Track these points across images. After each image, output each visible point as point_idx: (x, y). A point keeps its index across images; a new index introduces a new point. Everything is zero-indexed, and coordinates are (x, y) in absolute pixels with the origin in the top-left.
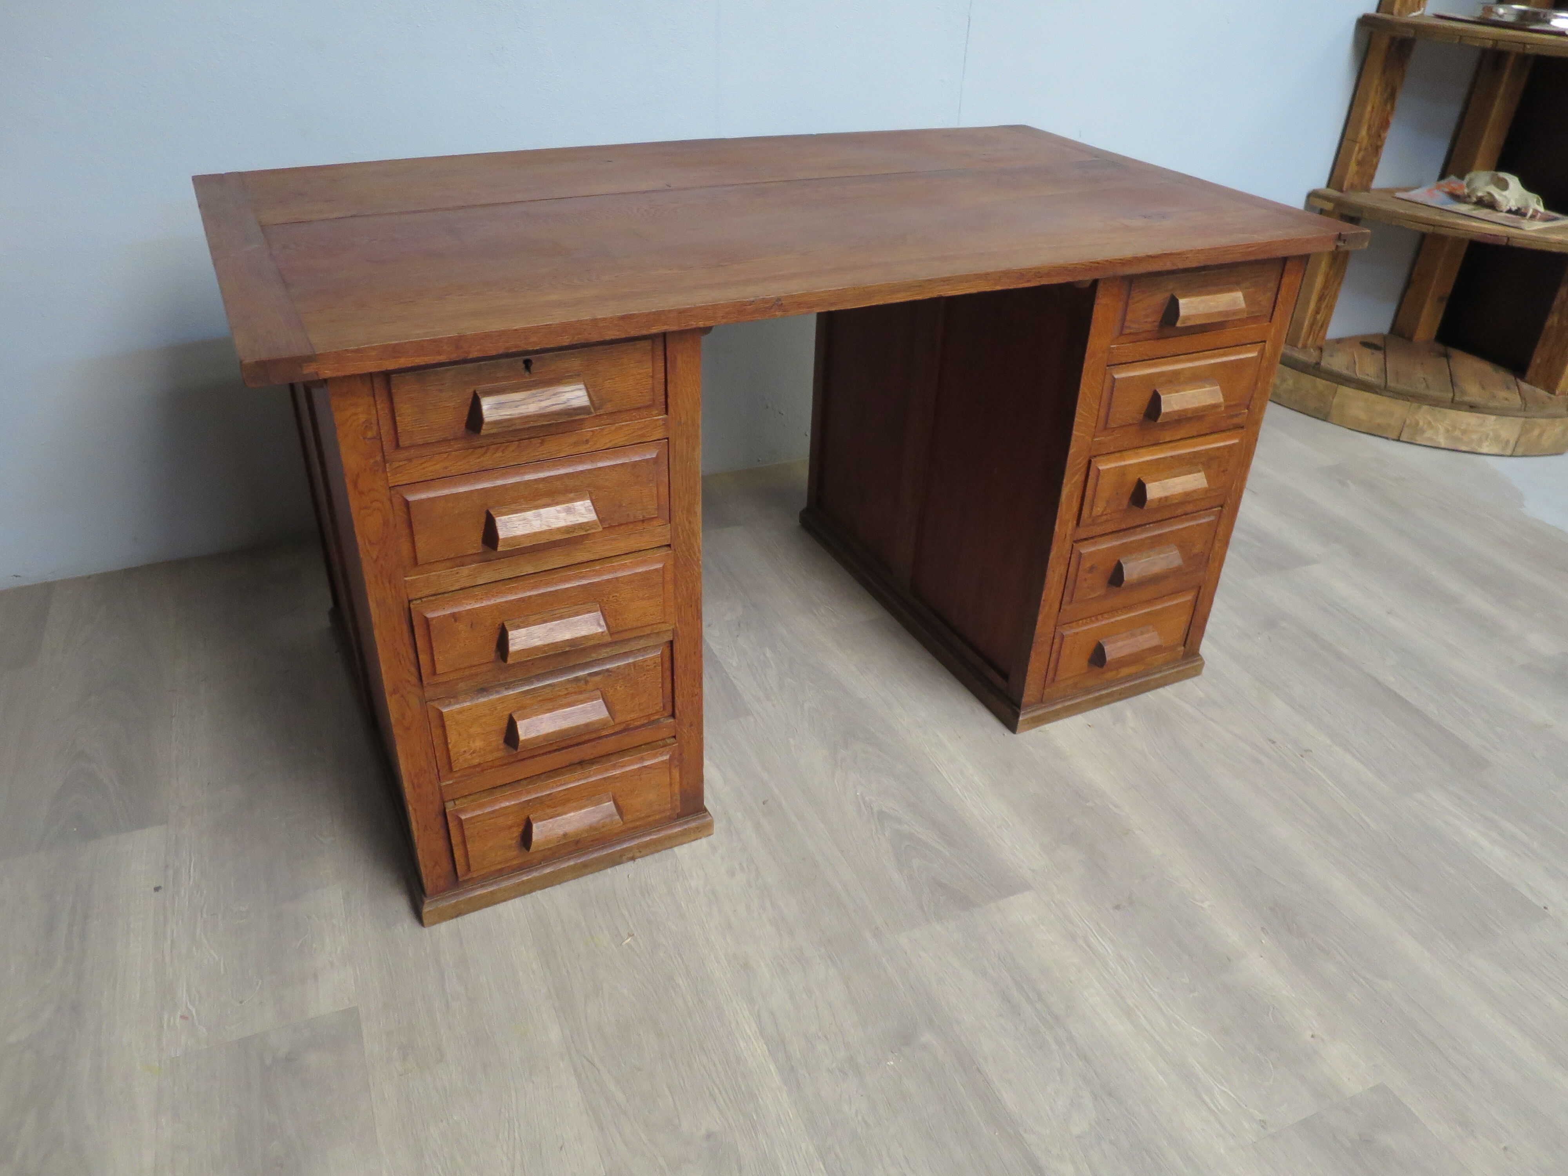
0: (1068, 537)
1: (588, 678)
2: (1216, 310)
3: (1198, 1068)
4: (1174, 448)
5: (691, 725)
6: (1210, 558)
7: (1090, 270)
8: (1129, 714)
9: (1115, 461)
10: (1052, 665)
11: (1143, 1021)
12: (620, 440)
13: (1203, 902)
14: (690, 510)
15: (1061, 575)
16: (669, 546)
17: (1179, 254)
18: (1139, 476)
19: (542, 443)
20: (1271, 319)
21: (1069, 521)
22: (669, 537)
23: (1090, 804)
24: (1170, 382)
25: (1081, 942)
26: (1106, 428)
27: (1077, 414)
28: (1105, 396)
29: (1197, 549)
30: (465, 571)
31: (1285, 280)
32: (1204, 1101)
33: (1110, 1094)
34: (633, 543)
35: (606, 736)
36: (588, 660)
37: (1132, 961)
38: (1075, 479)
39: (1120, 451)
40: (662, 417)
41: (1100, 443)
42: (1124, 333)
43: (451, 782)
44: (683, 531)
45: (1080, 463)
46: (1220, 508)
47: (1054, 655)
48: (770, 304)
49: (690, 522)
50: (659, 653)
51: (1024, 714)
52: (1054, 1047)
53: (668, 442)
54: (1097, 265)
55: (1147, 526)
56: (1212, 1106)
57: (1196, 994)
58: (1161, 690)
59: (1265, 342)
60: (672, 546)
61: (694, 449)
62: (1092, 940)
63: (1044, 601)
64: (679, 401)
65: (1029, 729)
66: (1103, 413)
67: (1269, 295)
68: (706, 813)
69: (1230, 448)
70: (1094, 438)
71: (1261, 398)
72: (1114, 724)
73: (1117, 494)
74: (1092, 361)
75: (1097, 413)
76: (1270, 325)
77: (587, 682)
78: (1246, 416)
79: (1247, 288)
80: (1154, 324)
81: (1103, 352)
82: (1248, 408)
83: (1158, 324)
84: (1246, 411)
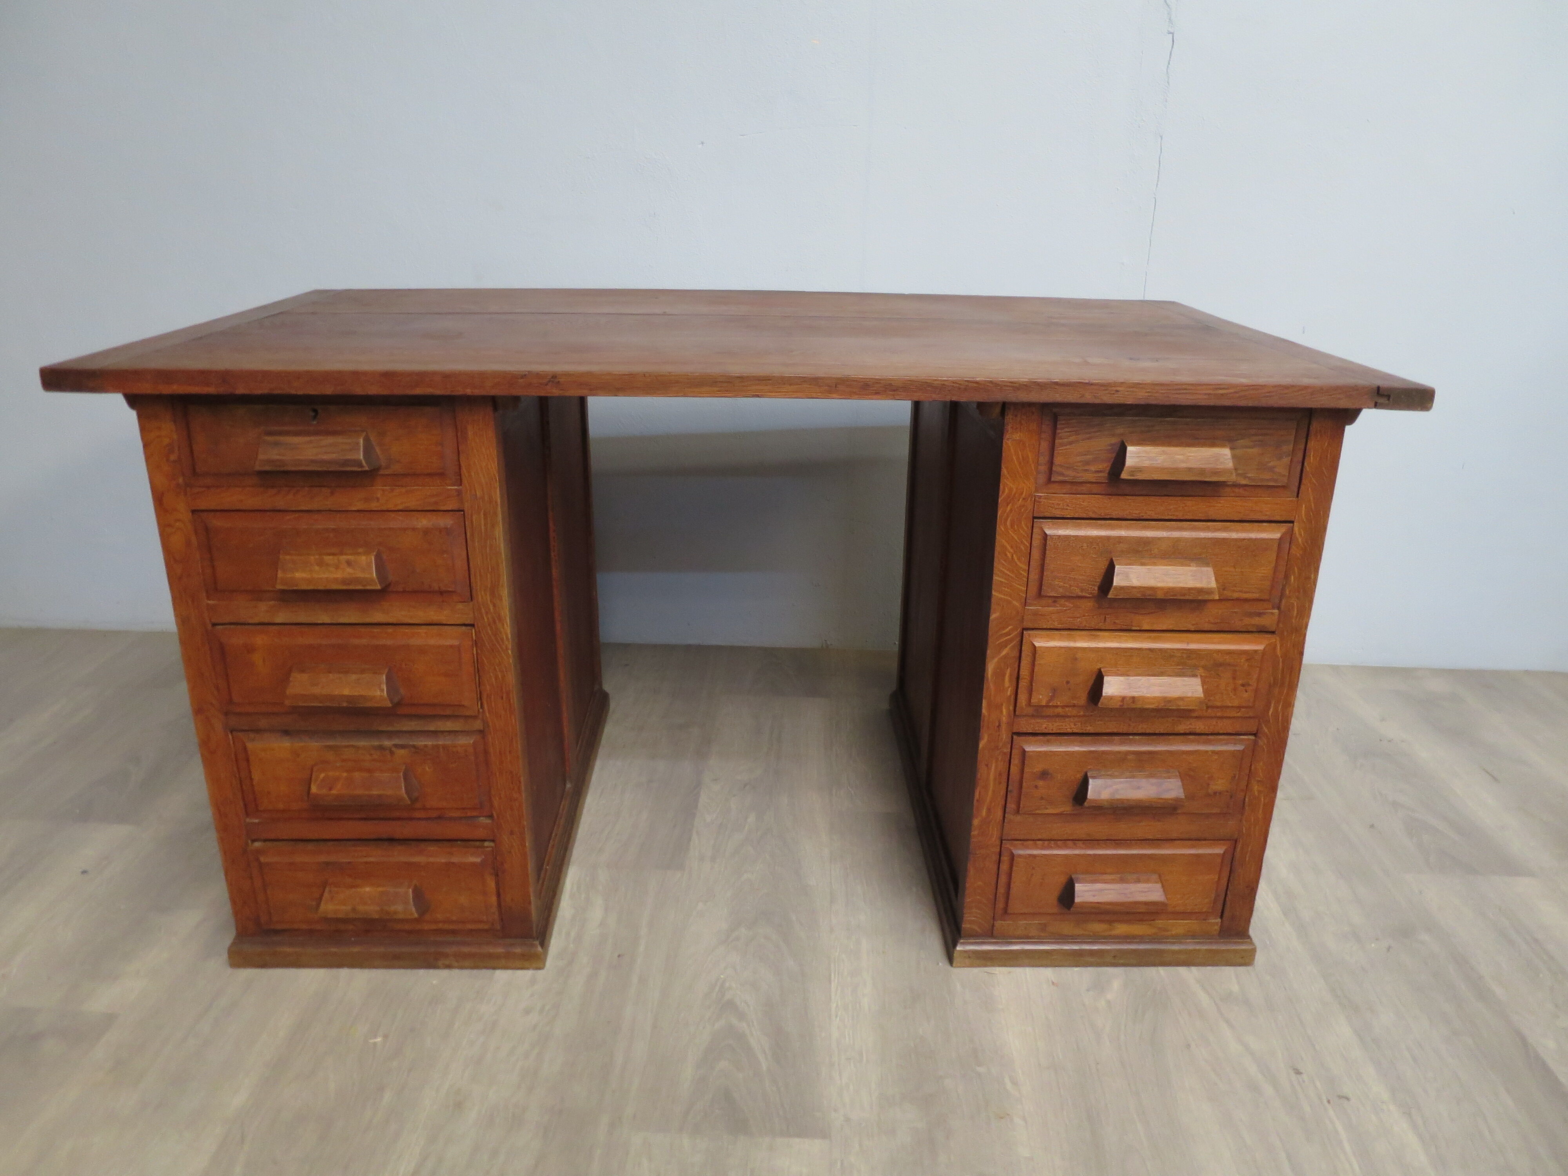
0: (1004, 727)
1: (394, 749)
2: (1184, 465)
4: (1155, 640)
5: (512, 833)
6: (1246, 804)
7: (965, 389)
8: (1116, 984)
9: (1060, 640)
10: (1002, 890)
12: (412, 503)
14: (494, 591)
15: (1000, 774)
16: (473, 625)
17: (1102, 385)
18: (1099, 666)
19: (332, 493)
20: (1298, 493)
21: (1002, 705)
22: (472, 615)
23: (981, 1070)
24: (1137, 552)
26: (1040, 595)
27: (995, 571)
28: (1036, 554)
29: (1220, 784)
30: (263, 606)
31: (1312, 444)
34: (432, 614)
35: (419, 819)
36: (390, 729)
38: (1004, 653)
39: (1070, 629)
40: (456, 487)
41: (1035, 614)
42: (1053, 479)
43: (257, 821)
44: (487, 613)
45: (1008, 634)
46: (1252, 737)
47: (1003, 879)
48: (545, 381)
49: (494, 606)
50: (472, 742)
51: (963, 943)
53: (464, 513)
54: (975, 385)
55: (1131, 737)
58: (1182, 970)
59: (1292, 522)
60: (476, 626)
61: (493, 526)
63: (977, 800)
64: (473, 474)
65: (972, 966)
66: (1034, 576)
67: (1286, 460)
68: (537, 943)
69: (1250, 655)
70: (1025, 606)
71: (1298, 598)
72: (1088, 990)
73: (1068, 682)
74: (1009, 508)
75: (1026, 574)
76: (1298, 501)
77: (392, 753)
78: (1276, 617)
79: (1246, 447)
80: (1100, 475)
81: (1024, 499)
82: (1279, 608)
83: (1106, 475)
84: (1276, 611)
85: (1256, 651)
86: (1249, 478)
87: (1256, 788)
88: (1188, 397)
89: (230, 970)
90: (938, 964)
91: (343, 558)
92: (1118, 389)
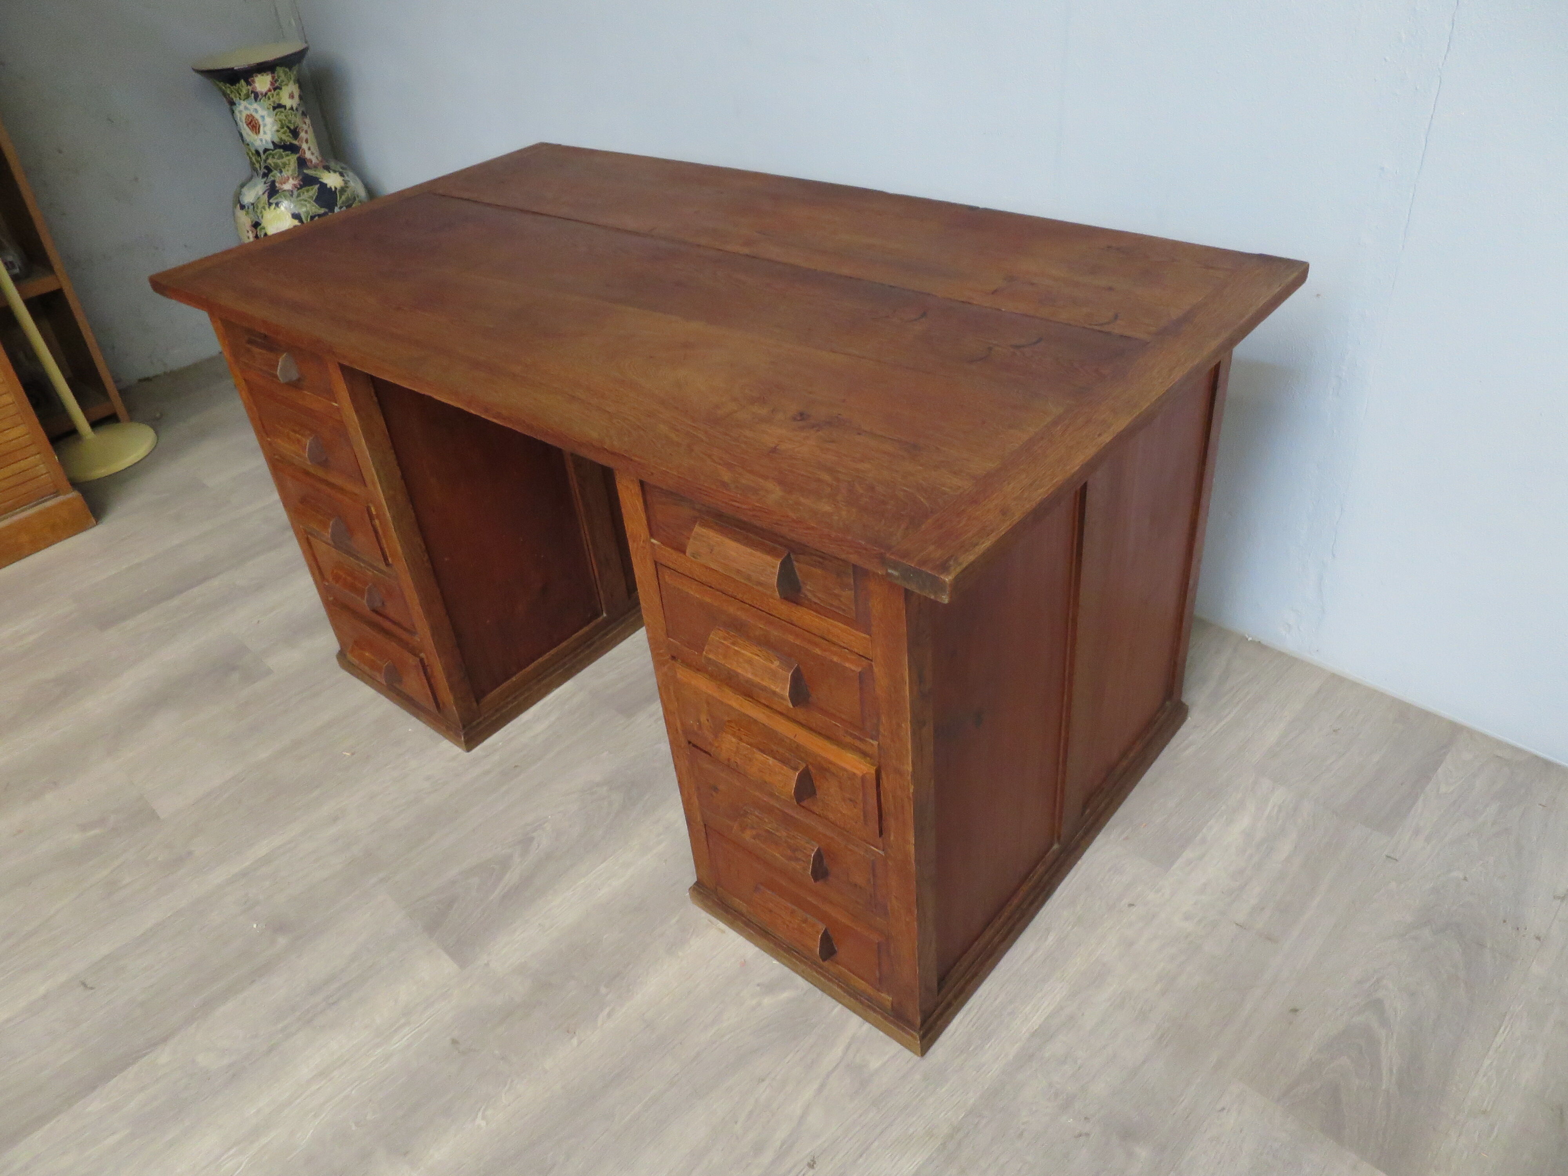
3: (264, 1141)
4: (768, 718)
9: (695, 680)
10: (713, 863)
11: (315, 1087)
12: (321, 408)
13: (484, 1118)
18: (727, 718)
20: (868, 631)
25: (403, 1021)
29: (858, 880)
32: (229, 1149)
33: (234, 1075)
37: (387, 1066)
40: (336, 404)
46: (882, 853)
47: (712, 854)
52: (280, 1026)
53: (344, 424)
56: (225, 1156)
57: (354, 1128)
59: (870, 660)
62: (406, 1029)
66: (667, 614)
67: (850, 593)
71: (893, 741)
73: (708, 720)
75: (661, 609)
76: (871, 641)
78: (876, 750)
81: (643, 541)
84: (875, 743)
85: (855, 775)
86: (819, 598)
87: (894, 901)
91: (297, 436)
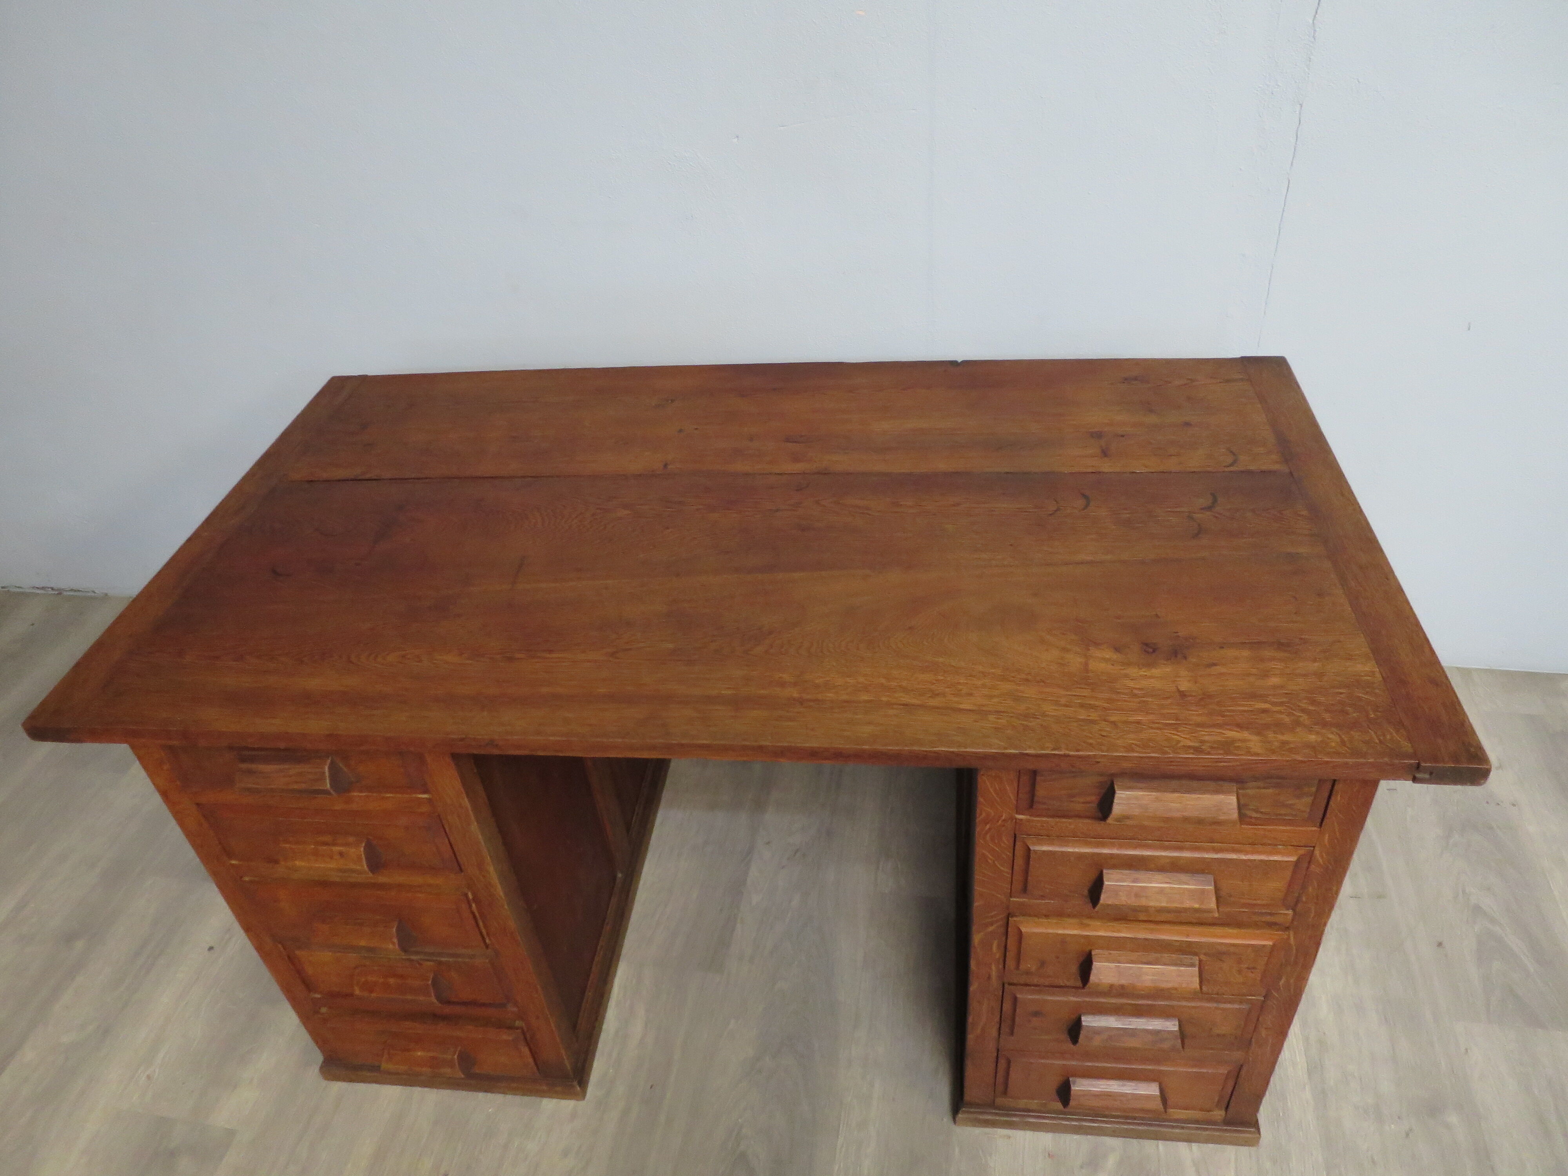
0: (994, 978)
4: (1151, 931)
5: (537, 1018)
9: (1047, 927)
10: (1000, 1079)
15: (992, 1009)
18: (1088, 948)
20: (1321, 825)
21: (991, 964)
22: (465, 882)
26: (1025, 891)
27: (976, 872)
29: (1224, 1030)
31: (1340, 786)
34: (429, 880)
38: (990, 929)
39: (1059, 917)
40: (426, 796)
41: (1021, 904)
42: (1034, 806)
44: (479, 881)
45: (993, 916)
46: (1260, 998)
47: (1001, 1074)
49: (484, 877)
51: (968, 1110)
53: (438, 815)
59: (1313, 847)
63: (971, 1024)
65: (974, 1126)
66: (1018, 878)
67: (1308, 800)
68: (575, 1083)
69: (1256, 949)
70: (1011, 897)
71: (1316, 904)
72: (1082, 1167)
73: (1058, 958)
74: (988, 827)
75: (1009, 876)
76: (1320, 831)
77: (420, 964)
78: (1290, 917)
79: (1259, 788)
80: (1088, 805)
81: (1004, 820)
82: (1294, 910)
83: (1094, 805)
84: (1290, 912)
85: (1264, 946)
86: (1262, 813)
87: (1264, 1033)
88: (1182, 768)
89: (325, 1083)
90: (942, 1120)
91: (336, 849)
92: (1099, 760)
